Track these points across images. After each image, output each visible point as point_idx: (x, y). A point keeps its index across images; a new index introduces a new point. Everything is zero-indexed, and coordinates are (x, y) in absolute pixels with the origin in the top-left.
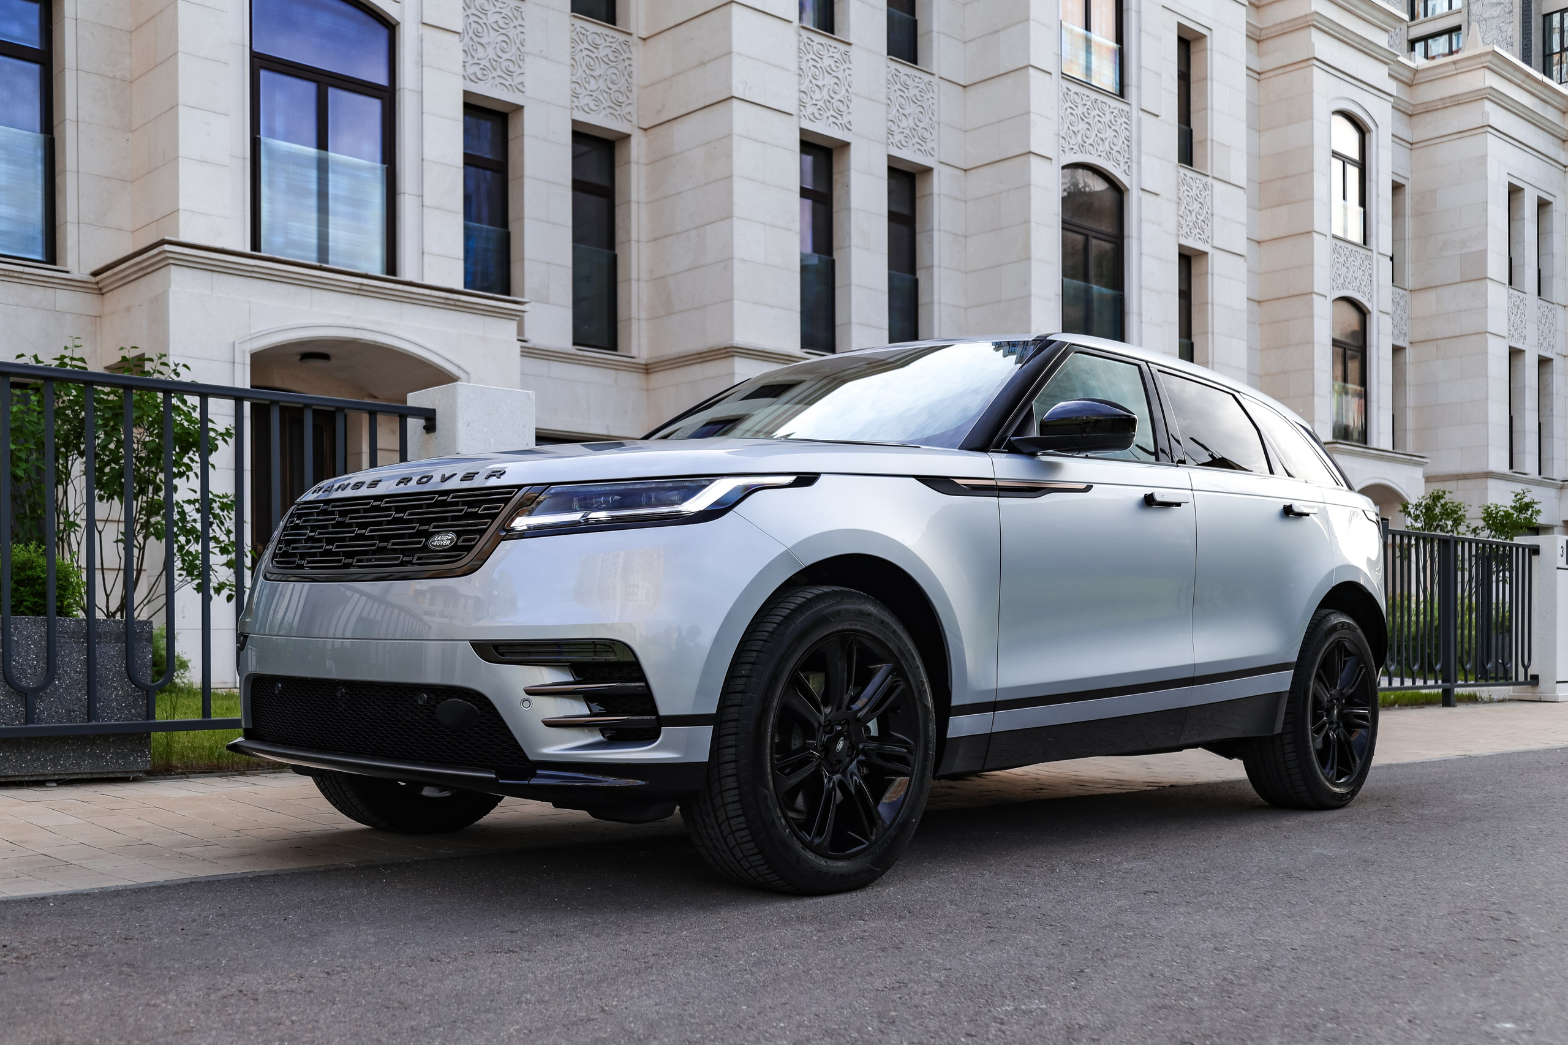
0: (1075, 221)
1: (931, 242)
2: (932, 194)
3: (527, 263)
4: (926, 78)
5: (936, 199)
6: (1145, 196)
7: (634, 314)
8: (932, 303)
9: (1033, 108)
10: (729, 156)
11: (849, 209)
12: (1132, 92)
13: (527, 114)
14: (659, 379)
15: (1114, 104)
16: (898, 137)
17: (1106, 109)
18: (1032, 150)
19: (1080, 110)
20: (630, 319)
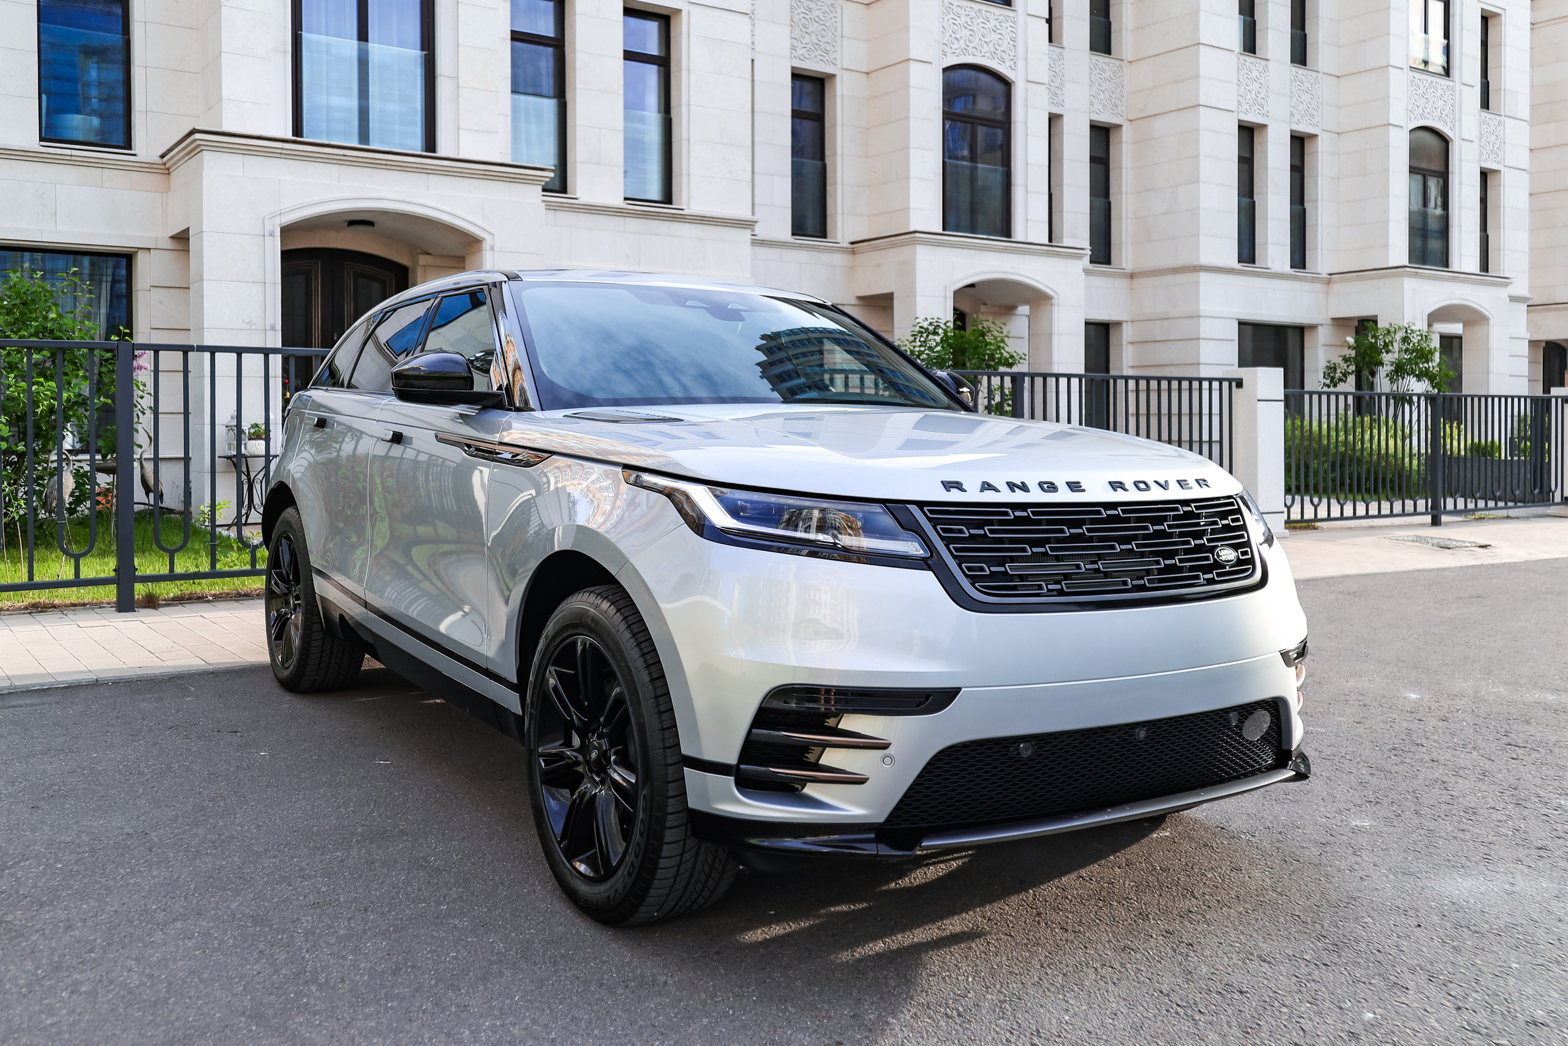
0: (1416, 165)
1: (1316, 185)
2: (1317, 152)
3: (1064, 213)
4: (1314, 74)
5: (1320, 154)
6: (1464, 143)
7: (1124, 240)
8: (1317, 225)
9: (1391, 94)
10: (1197, 143)
11: (1266, 168)
12: (1455, 72)
13: (1065, 119)
14: (1138, 282)
15: (1444, 82)
16: (1297, 117)
17: (1438, 86)
18: (1391, 122)
19: (1422, 89)
20: (1121, 243)
